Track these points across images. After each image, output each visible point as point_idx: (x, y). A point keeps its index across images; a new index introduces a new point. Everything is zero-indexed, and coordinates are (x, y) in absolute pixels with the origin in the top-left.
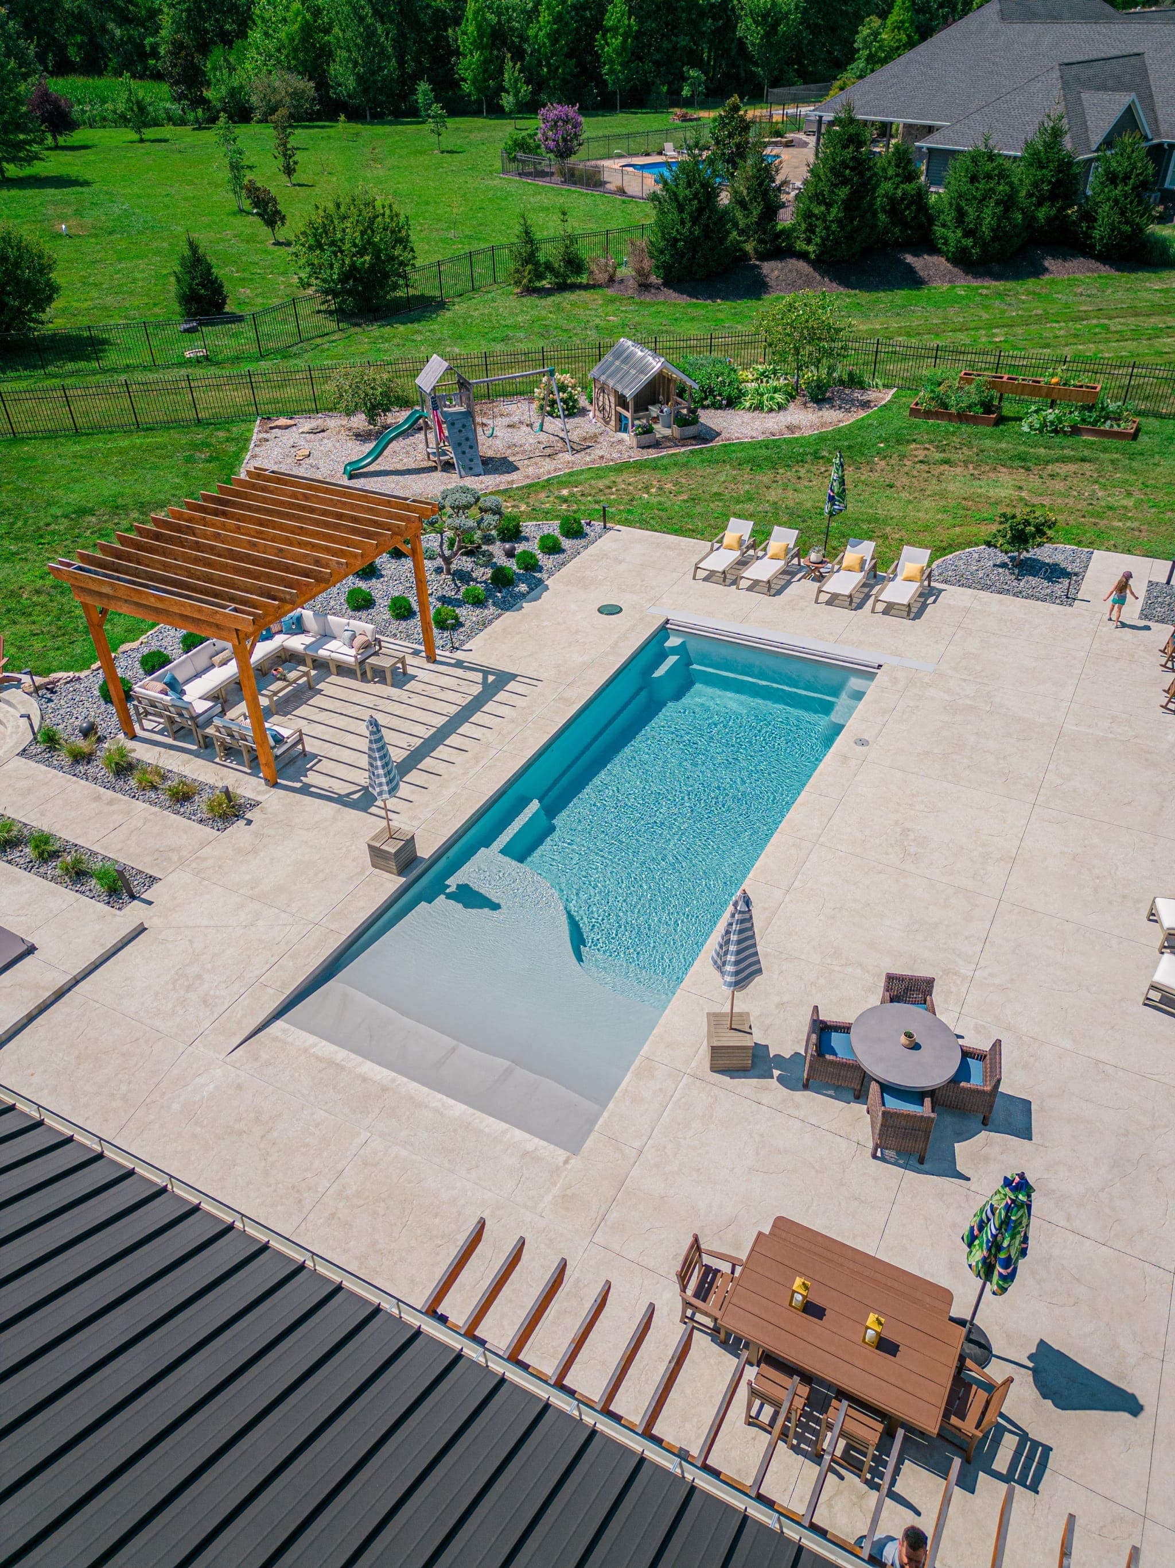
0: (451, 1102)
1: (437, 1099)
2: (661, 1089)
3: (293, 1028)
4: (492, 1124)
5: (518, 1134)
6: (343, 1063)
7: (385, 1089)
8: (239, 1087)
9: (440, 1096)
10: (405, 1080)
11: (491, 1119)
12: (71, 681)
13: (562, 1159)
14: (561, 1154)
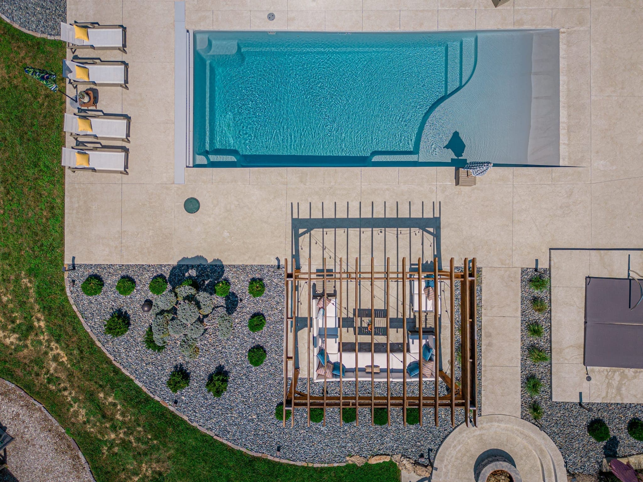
0: (561, 82)
1: (563, 88)
2: (525, 14)
3: (561, 157)
4: (563, 64)
5: (562, 53)
6: (566, 128)
7: (569, 107)
8: (597, 152)
9: (561, 88)
10: (561, 104)
11: (561, 65)
12: (407, 458)
13: (564, 35)
14: (562, 36)
